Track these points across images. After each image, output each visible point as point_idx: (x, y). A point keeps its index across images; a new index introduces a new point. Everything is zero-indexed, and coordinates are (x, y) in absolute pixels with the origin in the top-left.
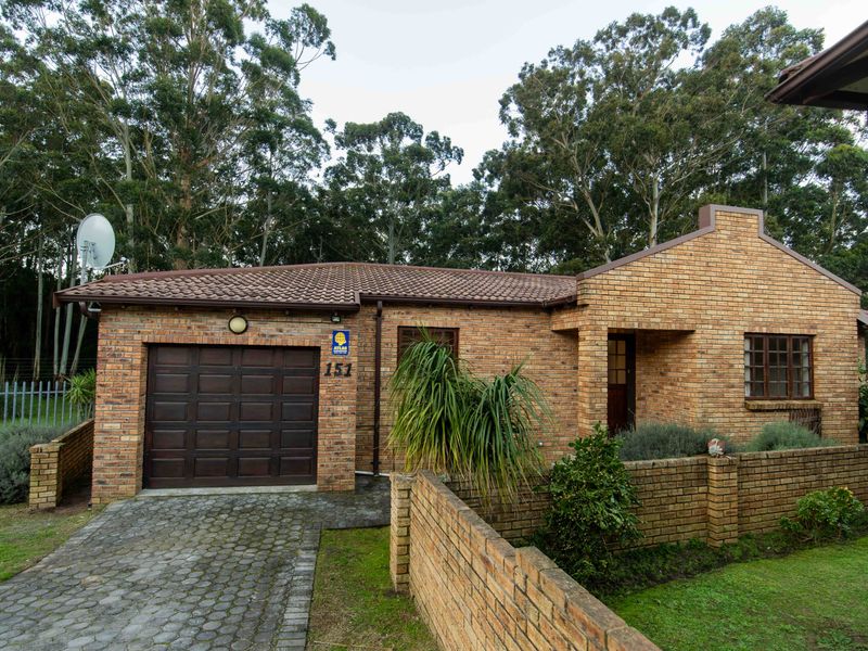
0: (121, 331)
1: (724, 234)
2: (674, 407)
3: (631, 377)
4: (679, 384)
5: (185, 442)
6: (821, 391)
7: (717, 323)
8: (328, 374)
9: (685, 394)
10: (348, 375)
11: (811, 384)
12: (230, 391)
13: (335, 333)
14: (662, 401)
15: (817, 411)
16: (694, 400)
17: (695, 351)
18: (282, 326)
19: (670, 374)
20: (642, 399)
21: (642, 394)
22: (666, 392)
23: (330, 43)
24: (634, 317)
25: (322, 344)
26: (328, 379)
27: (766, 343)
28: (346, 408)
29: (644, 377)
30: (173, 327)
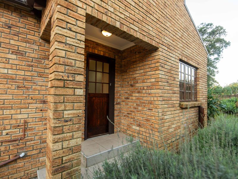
2: (140, 108)
3: (112, 88)
4: (144, 91)
6: (200, 97)
9: (149, 99)
14: (132, 105)
16: (157, 102)
17: (158, 64)
19: (137, 85)
20: (118, 104)
21: (119, 100)
22: (134, 98)
29: (120, 89)
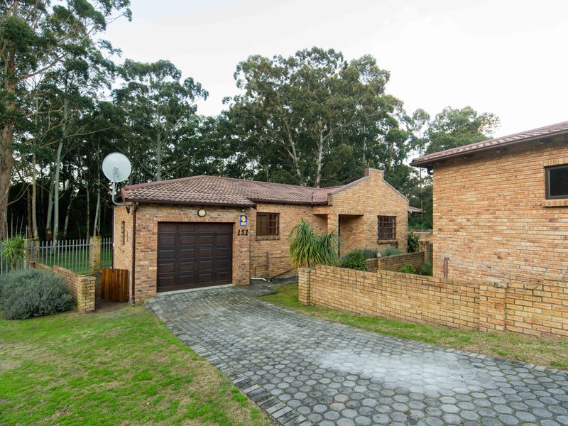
0: (148, 216)
1: (373, 179)
2: (355, 244)
4: (357, 235)
5: (174, 269)
6: (398, 237)
7: (370, 212)
8: (239, 235)
9: (360, 238)
10: (247, 235)
11: (395, 234)
12: (195, 244)
13: (241, 216)
14: (351, 242)
15: (397, 243)
16: (363, 241)
17: (363, 222)
18: (220, 213)
19: (353, 231)
20: (342, 241)
21: (342, 239)
22: (352, 238)
23: (128, 10)
24: (347, 210)
25: (236, 221)
26: (239, 237)
27: (383, 219)
28: (246, 249)
29: (342, 232)
30: (173, 214)
